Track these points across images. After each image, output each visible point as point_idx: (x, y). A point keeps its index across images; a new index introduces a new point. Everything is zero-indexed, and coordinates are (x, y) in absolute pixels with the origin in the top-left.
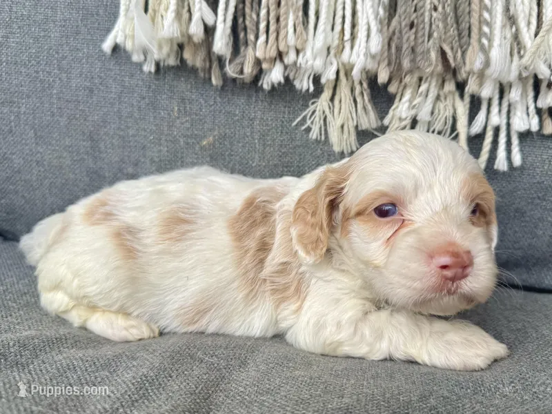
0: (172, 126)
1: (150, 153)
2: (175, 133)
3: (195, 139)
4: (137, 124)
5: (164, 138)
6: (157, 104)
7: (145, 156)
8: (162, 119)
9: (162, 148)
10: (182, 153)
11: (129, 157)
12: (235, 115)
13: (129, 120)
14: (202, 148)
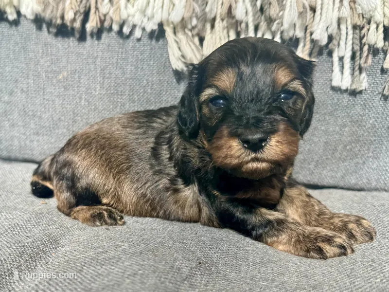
0: (38, 64)
1: (21, 85)
2: (40, 69)
3: (54, 74)
4: (13, 63)
5: (31, 73)
6: (27, 49)
7: (17, 88)
8: (31, 59)
9: (30, 81)
10: (44, 85)
11: (6, 88)
12: (84, 55)
13: (6, 61)
14: (59, 81)
